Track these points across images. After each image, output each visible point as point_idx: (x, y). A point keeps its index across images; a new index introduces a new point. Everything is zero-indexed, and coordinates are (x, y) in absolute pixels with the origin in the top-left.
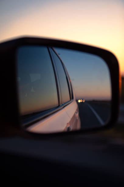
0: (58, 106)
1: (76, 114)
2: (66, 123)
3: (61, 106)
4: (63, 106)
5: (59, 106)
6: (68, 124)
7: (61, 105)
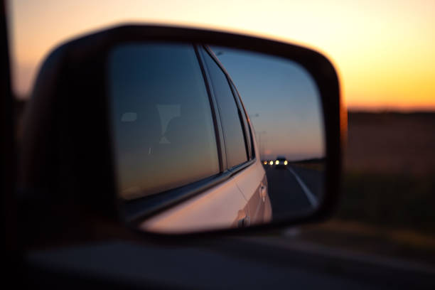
0: (218, 172)
1: (260, 189)
2: (237, 211)
3: (226, 173)
4: (231, 174)
5: (221, 173)
6: (240, 211)
7: (225, 171)
